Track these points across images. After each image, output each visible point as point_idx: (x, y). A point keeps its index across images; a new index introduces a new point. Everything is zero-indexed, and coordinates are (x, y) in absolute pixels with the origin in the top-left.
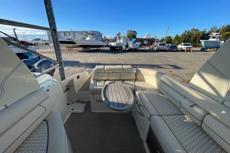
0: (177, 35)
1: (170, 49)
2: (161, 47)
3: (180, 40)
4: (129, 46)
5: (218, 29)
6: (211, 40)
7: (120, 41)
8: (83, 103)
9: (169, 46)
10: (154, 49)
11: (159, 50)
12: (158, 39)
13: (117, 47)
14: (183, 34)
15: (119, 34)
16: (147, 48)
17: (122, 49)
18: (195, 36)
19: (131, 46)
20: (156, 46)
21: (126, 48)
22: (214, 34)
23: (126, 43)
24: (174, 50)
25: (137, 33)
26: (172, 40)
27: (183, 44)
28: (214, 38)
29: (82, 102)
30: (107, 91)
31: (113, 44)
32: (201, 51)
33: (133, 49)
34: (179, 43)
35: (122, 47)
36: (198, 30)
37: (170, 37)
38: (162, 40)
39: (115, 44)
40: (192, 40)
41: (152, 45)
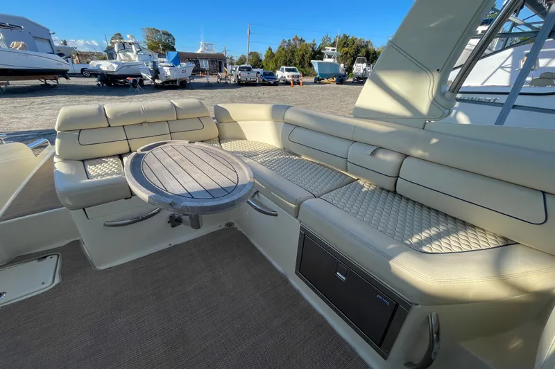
0: (270, 49)
1: (264, 80)
2: (244, 76)
3: (276, 61)
4: (160, 71)
5: (332, 42)
6: (326, 60)
7: (129, 57)
8: (45, 257)
9: (258, 73)
10: (229, 82)
11: (240, 84)
12: (231, 58)
13: (124, 77)
14: (280, 47)
15: (119, 36)
16: (213, 79)
17: (141, 81)
18: (301, 53)
19: (169, 74)
20: (232, 72)
21: (153, 79)
22: (329, 50)
23: (151, 64)
24: (272, 82)
25: (174, 39)
26: (261, 61)
27: (285, 67)
28: (330, 57)
29: (42, 257)
30: (147, 171)
31: (106, 66)
32: (315, 83)
33: (175, 81)
34: (277, 68)
35: (141, 76)
36: (304, 41)
37: (255, 52)
38: (242, 61)
39: (115, 66)
40: (298, 62)
41: (221, 71)
